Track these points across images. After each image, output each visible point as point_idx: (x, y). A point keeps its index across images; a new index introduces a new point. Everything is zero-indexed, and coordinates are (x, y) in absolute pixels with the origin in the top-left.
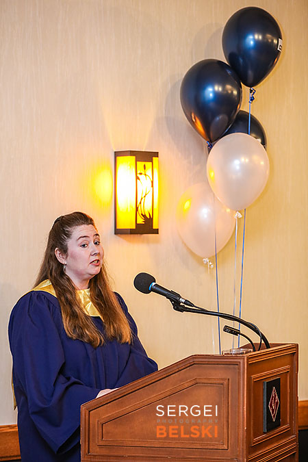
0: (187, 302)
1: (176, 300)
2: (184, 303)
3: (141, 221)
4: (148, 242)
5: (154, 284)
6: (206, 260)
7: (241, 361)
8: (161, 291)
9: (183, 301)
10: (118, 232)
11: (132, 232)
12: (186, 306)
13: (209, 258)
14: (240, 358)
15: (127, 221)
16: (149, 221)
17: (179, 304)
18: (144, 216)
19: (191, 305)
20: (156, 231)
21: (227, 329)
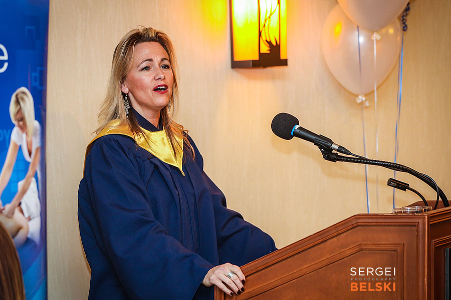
0: (341, 149)
1: (327, 146)
2: (338, 150)
3: (265, 49)
4: (273, 78)
5: (297, 127)
6: (361, 98)
7: (420, 221)
8: (306, 135)
9: (336, 147)
10: (236, 65)
11: (255, 64)
12: (339, 154)
13: (366, 95)
14: (419, 218)
15: (248, 50)
16: (275, 49)
17: (329, 151)
18: (269, 43)
19: (347, 152)
20: (285, 63)
21: (393, 183)
